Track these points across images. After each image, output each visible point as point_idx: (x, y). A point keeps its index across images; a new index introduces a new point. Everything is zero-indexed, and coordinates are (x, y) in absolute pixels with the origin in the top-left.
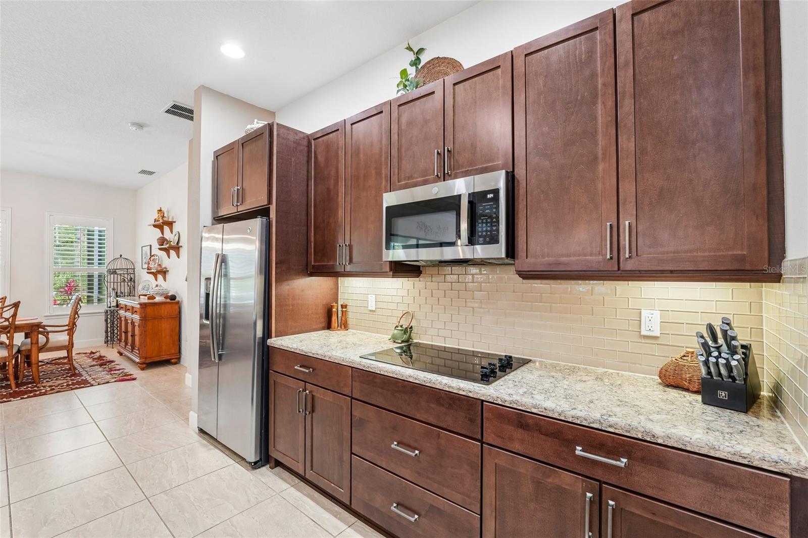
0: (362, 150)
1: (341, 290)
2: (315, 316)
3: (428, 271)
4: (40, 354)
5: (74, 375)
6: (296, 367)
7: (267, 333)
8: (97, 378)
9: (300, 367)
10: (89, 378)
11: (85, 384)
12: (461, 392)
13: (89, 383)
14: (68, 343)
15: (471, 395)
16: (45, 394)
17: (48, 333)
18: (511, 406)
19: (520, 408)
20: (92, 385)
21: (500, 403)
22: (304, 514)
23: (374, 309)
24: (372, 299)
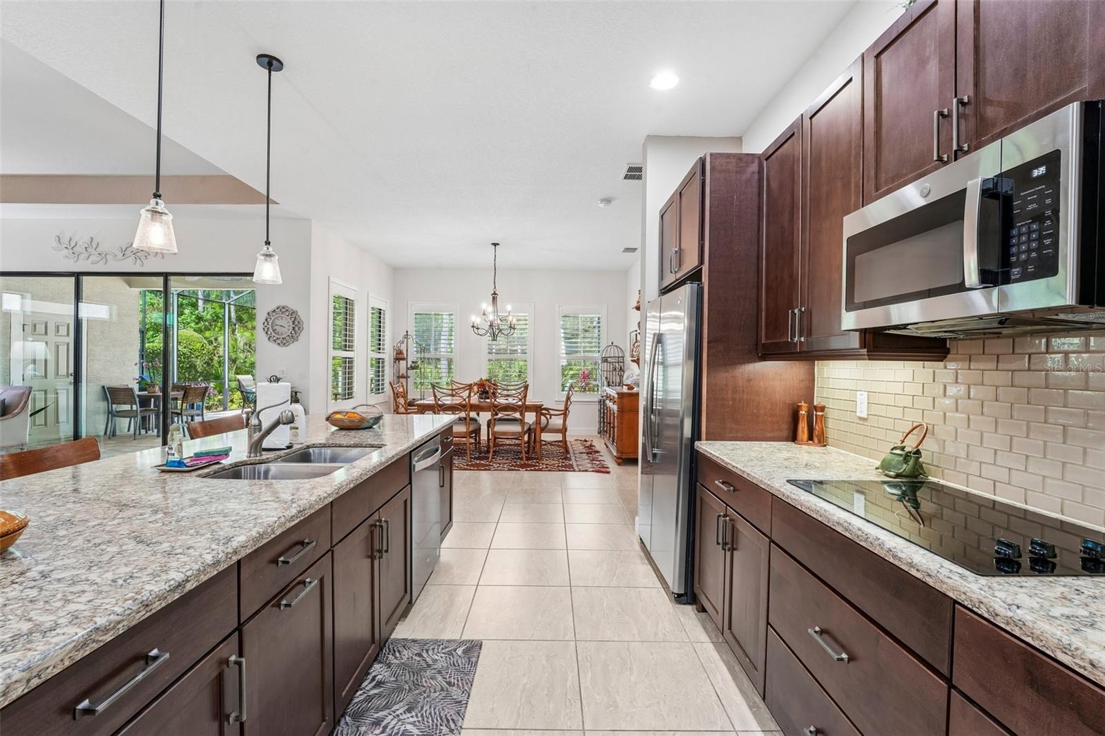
0: (824, 156)
1: (818, 384)
2: (770, 419)
3: (963, 347)
4: (542, 434)
5: (566, 458)
6: (716, 482)
7: (696, 435)
8: (580, 465)
9: (723, 483)
10: (575, 464)
11: (570, 468)
12: (913, 572)
13: (573, 468)
14: (561, 427)
15: (930, 581)
16: (541, 470)
17: (551, 415)
18: (1008, 628)
19: (1029, 640)
20: (574, 471)
21: (986, 615)
22: (710, 681)
23: (866, 417)
24: (862, 398)
